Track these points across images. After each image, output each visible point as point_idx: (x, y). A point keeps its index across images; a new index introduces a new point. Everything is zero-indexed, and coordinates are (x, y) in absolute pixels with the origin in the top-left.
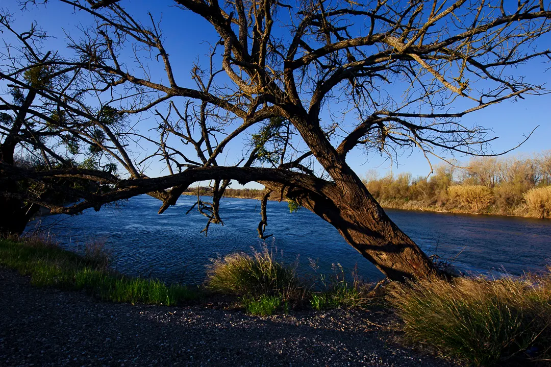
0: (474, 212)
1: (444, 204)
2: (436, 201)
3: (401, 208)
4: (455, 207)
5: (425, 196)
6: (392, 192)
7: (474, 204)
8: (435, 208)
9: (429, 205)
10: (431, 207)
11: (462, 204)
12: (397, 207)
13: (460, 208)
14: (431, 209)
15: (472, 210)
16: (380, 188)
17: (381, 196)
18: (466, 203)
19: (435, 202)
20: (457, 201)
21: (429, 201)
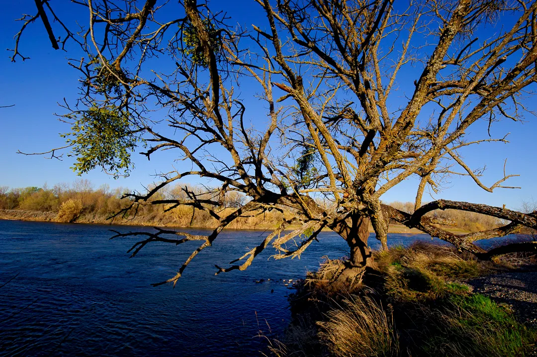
0: (182, 225)
1: (161, 219)
2: (155, 216)
3: (119, 223)
4: (170, 221)
5: (145, 211)
6: (110, 207)
7: (183, 219)
8: (154, 222)
9: (149, 221)
10: (150, 222)
11: (175, 219)
12: (116, 222)
13: (173, 222)
14: (150, 224)
15: (181, 224)
16: (96, 201)
17: (97, 211)
18: (178, 218)
19: (153, 218)
20: (171, 217)
21: (149, 217)
